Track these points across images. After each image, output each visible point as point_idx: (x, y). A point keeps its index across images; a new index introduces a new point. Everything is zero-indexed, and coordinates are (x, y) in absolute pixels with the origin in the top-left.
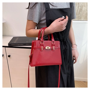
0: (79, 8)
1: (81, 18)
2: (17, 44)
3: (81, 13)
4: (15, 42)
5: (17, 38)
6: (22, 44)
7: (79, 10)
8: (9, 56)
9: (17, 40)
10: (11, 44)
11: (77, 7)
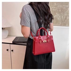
0: (64, 17)
1: (66, 25)
2: (19, 42)
3: (65, 21)
4: (17, 41)
5: (19, 38)
6: (22, 42)
7: (64, 19)
8: (12, 51)
9: (18, 39)
10: (14, 42)
11: (63, 17)
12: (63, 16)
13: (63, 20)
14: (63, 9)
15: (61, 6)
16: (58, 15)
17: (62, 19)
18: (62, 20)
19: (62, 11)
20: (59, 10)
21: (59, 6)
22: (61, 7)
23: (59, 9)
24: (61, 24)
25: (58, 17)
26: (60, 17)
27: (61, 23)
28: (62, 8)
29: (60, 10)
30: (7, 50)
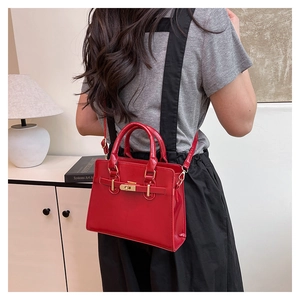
0: (289, 62)
2: (90, 176)
4: (84, 171)
7: (287, 69)
8: (66, 214)
9: (90, 164)
10: (73, 176)
11: (280, 62)
12: (283, 57)
13: (283, 75)
14: (280, 26)
15: (271, 16)
16: (259, 56)
17: (277, 70)
18: (280, 74)
19: (278, 35)
20: (261, 32)
21: (261, 17)
22: (271, 19)
23: (260, 30)
24: (277, 95)
25: (258, 63)
26: (267, 63)
27: (273, 90)
28: (276, 25)
29: (268, 35)
30: (46, 212)
